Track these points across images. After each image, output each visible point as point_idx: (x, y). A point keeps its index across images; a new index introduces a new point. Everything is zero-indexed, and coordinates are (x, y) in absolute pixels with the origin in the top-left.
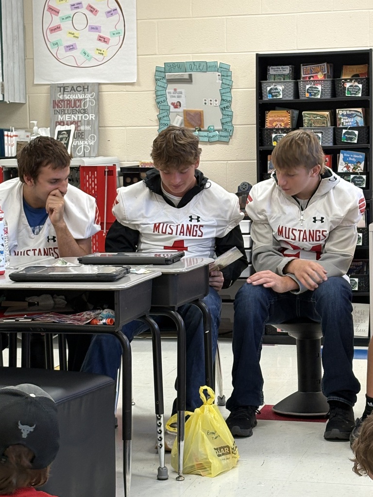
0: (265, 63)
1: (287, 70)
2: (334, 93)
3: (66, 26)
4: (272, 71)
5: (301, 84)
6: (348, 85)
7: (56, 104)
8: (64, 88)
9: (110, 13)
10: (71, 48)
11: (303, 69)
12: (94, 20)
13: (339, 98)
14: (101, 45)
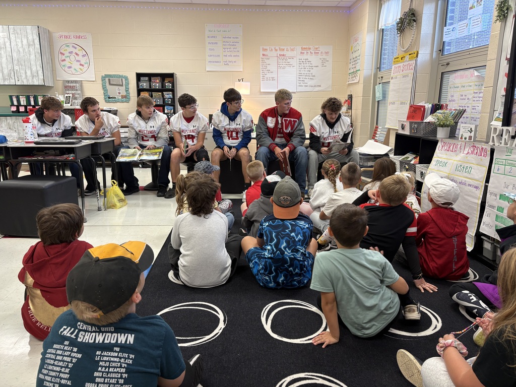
0: (139, 76)
1: (147, 78)
2: (162, 87)
3: (68, 59)
4: (142, 79)
5: (151, 83)
6: (167, 84)
7: (66, 87)
8: (68, 82)
9: (84, 56)
10: (70, 67)
11: (152, 78)
12: (77, 58)
13: (164, 88)
14: (81, 67)
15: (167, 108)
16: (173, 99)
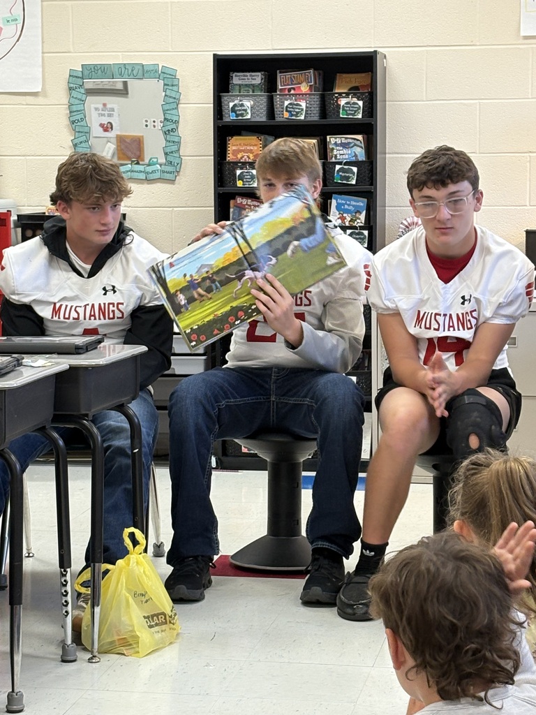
0: (226, 68)
1: (257, 78)
2: (324, 112)
4: (237, 79)
5: (277, 99)
6: (343, 102)
11: (281, 77)
13: (329, 121)
15: (338, 208)
16: (369, 169)
